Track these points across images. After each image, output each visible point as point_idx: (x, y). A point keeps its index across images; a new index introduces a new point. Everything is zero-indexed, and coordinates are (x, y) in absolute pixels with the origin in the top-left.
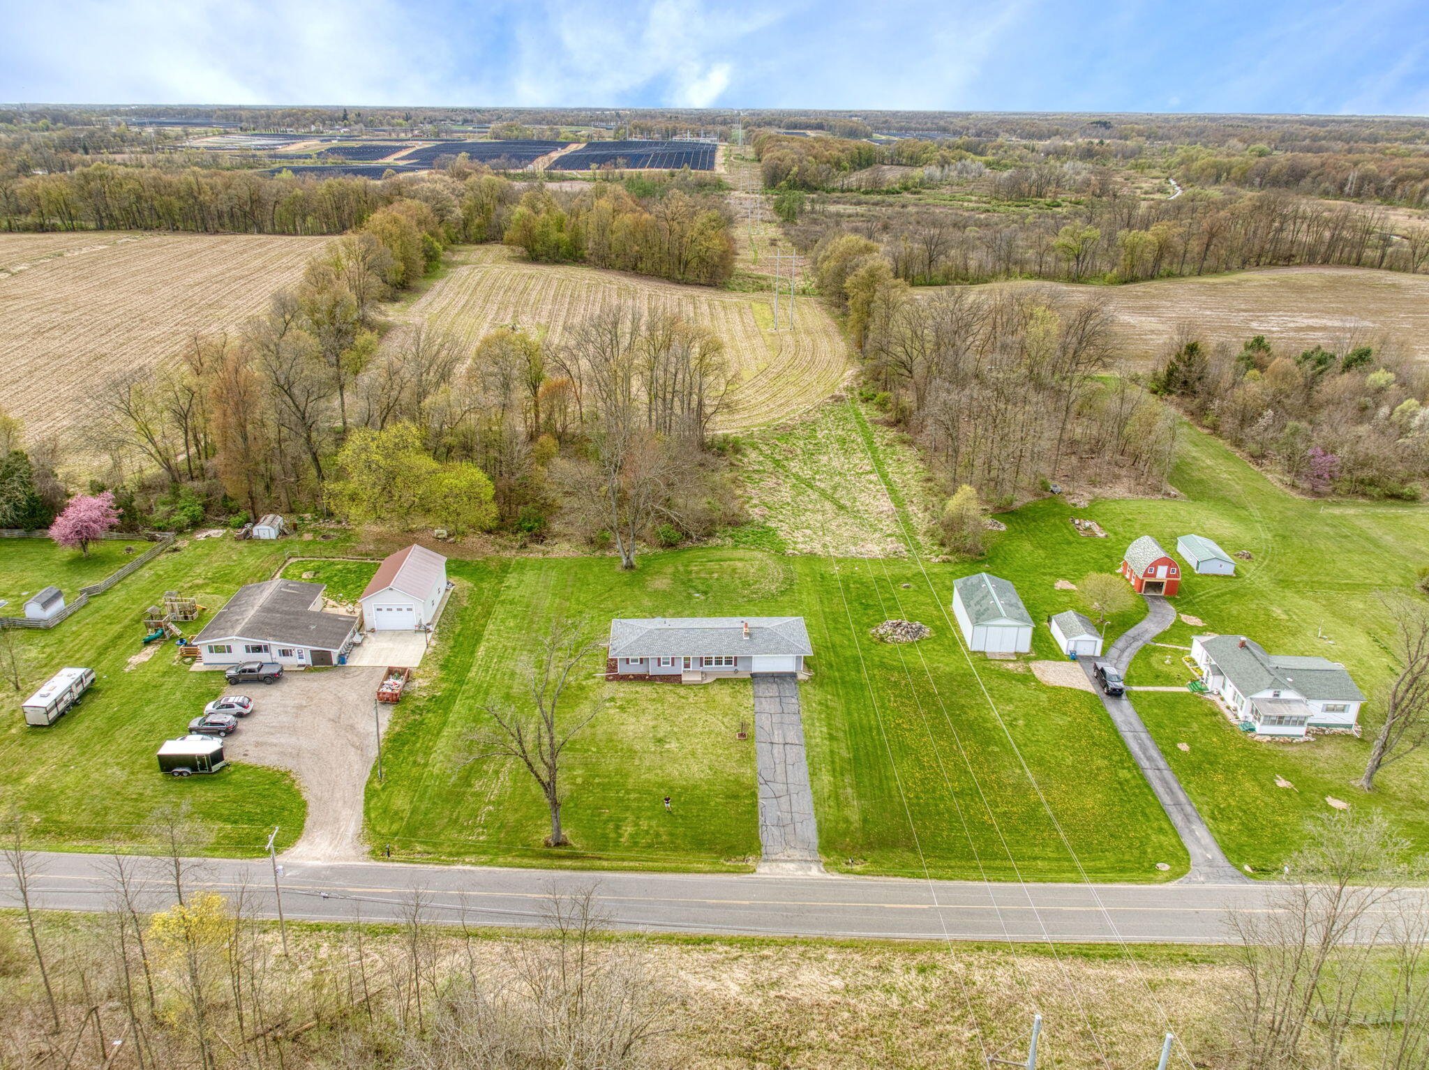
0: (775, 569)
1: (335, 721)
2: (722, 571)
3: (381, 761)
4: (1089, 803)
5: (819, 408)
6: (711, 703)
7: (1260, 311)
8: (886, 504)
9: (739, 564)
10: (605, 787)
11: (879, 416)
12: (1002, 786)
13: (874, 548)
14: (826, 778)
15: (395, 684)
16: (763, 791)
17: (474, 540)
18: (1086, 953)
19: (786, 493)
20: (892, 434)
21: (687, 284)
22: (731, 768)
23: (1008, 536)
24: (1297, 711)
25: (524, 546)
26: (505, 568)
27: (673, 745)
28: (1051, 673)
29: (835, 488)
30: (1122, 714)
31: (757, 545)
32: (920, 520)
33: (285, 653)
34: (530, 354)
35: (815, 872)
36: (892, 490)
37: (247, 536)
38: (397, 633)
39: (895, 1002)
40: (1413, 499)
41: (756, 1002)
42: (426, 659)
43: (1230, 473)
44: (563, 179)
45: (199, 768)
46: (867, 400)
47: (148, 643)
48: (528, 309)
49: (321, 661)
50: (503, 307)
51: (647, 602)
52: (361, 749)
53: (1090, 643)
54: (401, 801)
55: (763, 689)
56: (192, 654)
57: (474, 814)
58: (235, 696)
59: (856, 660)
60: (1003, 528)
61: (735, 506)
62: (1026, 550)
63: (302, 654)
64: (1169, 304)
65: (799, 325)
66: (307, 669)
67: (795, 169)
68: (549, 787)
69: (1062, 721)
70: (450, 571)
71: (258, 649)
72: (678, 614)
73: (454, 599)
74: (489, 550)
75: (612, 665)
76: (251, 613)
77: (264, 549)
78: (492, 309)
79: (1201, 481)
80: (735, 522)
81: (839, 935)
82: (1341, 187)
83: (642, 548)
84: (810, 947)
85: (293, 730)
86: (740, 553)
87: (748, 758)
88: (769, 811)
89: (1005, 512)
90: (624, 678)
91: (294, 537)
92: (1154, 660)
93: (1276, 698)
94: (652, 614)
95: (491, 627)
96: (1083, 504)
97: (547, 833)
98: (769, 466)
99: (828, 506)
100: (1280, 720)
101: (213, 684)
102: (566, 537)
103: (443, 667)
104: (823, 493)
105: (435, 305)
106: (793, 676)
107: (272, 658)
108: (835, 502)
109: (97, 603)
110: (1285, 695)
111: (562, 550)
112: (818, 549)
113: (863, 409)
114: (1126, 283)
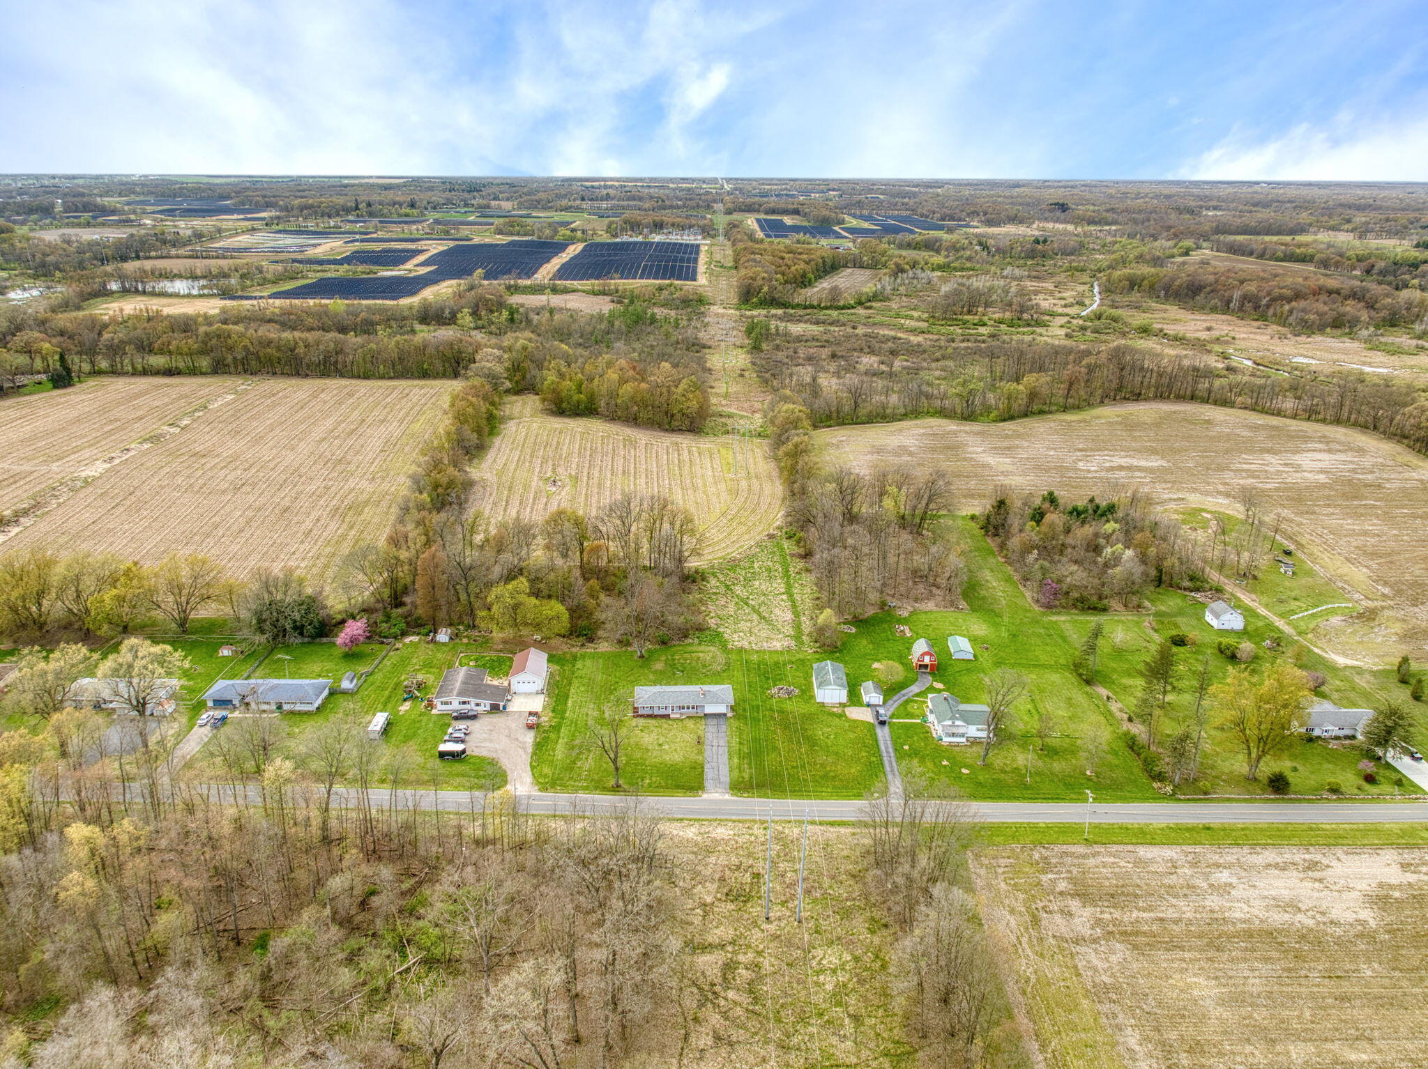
0: (721, 657)
1: (509, 736)
2: (692, 659)
3: (534, 754)
4: (853, 771)
5: (758, 545)
6: (684, 728)
7: (1092, 450)
8: (789, 616)
9: (701, 655)
10: (636, 765)
11: (797, 550)
12: (815, 764)
13: (777, 645)
14: (736, 760)
15: (533, 720)
16: (707, 766)
17: (556, 642)
18: (832, 824)
19: (731, 609)
20: (801, 565)
21: (673, 431)
22: (693, 757)
23: (855, 636)
24: (961, 730)
25: (583, 645)
26: (575, 658)
27: (666, 747)
28: (856, 713)
29: (760, 605)
30: (883, 734)
31: (712, 643)
32: (807, 625)
33: (478, 705)
34: (578, 523)
35: (727, 797)
36: (794, 606)
37: (433, 641)
38: (528, 694)
39: (753, 838)
40: (1104, 610)
41: (699, 838)
42: (544, 708)
43: (1004, 592)
44: (566, 291)
45: (455, 756)
46: (790, 538)
47: (405, 700)
48: (562, 462)
49: (495, 708)
50: (544, 461)
51: (652, 677)
52: (524, 749)
53: (876, 698)
54: (546, 770)
55: (709, 721)
56: (431, 705)
57: (579, 775)
58: (462, 725)
59: (758, 707)
60: (854, 630)
61: (700, 618)
62: (863, 645)
63: (486, 705)
64: (1026, 444)
65: (752, 471)
66: (489, 712)
67: (766, 289)
68: (614, 761)
69: (852, 736)
70: (549, 661)
71: (464, 703)
72: (668, 684)
73: (552, 676)
74: (565, 648)
75: (635, 710)
76: (458, 685)
77: (444, 648)
78: (537, 463)
79: (984, 598)
80: (700, 629)
81: (734, 818)
82: (1229, 302)
83: (649, 645)
84: (722, 822)
85: (491, 741)
86: (702, 648)
87: (701, 752)
88: (709, 774)
89: (858, 621)
90: (642, 716)
91: (457, 641)
92: (909, 707)
93: (953, 725)
94: (655, 683)
95: (572, 691)
96: (906, 614)
97: (612, 782)
98: (723, 589)
99: (755, 617)
100: (953, 735)
101: (446, 720)
102: (606, 639)
103: (553, 711)
104: (753, 607)
105: (498, 461)
106: (725, 715)
107: (471, 707)
108: (759, 614)
109: (371, 679)
110: (957, 723)
111: (604, 647)
112: (746, 645)
113: (786, 544)
114: (1004, 420)
